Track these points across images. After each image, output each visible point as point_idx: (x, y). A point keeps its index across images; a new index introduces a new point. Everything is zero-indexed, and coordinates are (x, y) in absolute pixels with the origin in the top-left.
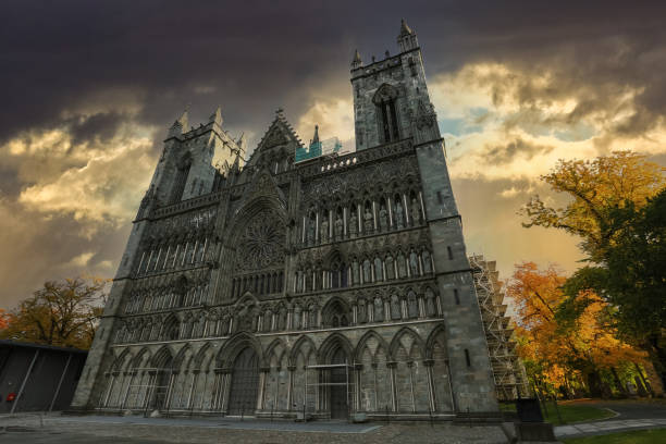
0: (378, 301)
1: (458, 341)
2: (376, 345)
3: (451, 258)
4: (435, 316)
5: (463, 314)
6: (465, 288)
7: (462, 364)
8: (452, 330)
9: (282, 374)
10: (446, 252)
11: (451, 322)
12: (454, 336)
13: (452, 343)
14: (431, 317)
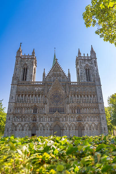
0: (88, 117)
1: (103, 126)
2: (87, 126)
3: (102, 111)
4: (98, 121)
5: (104, 121)
6: (105, 117)
7: (103, 130)
8: (102, 124)
9: (67, 130)
10: (101, 109)
11: (102, 123)
12: (102, 125)
13: (102, 126)
14: (97, 121)
